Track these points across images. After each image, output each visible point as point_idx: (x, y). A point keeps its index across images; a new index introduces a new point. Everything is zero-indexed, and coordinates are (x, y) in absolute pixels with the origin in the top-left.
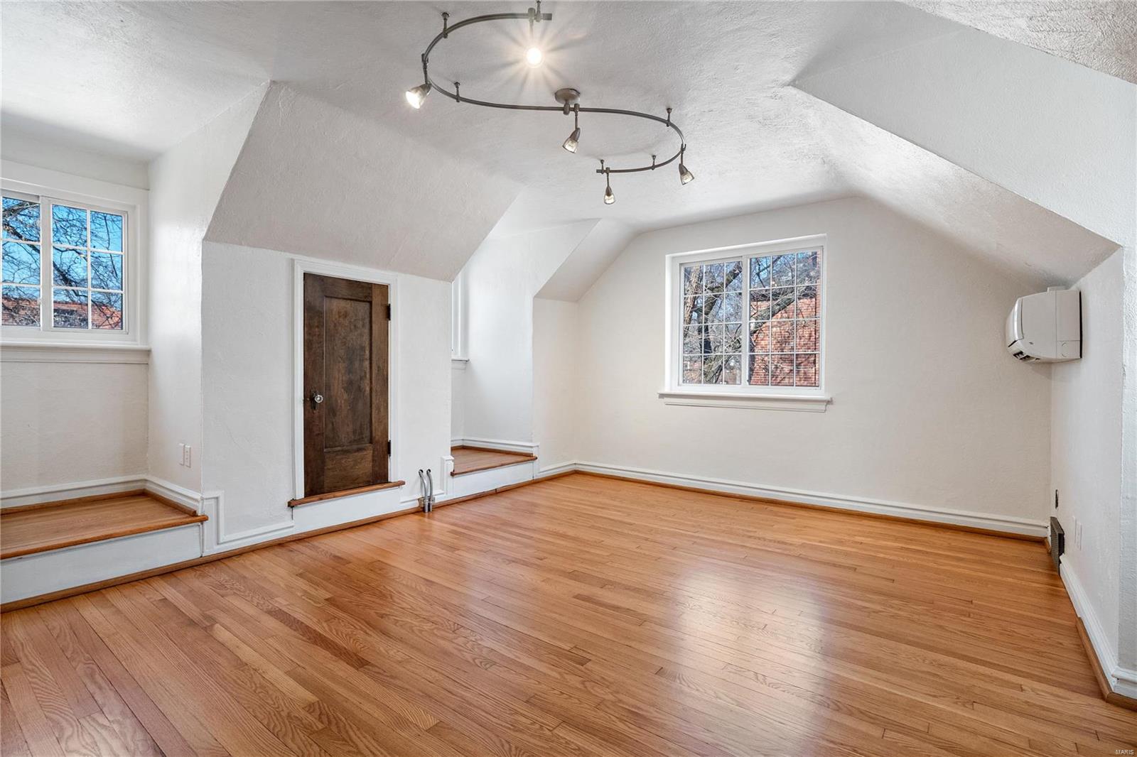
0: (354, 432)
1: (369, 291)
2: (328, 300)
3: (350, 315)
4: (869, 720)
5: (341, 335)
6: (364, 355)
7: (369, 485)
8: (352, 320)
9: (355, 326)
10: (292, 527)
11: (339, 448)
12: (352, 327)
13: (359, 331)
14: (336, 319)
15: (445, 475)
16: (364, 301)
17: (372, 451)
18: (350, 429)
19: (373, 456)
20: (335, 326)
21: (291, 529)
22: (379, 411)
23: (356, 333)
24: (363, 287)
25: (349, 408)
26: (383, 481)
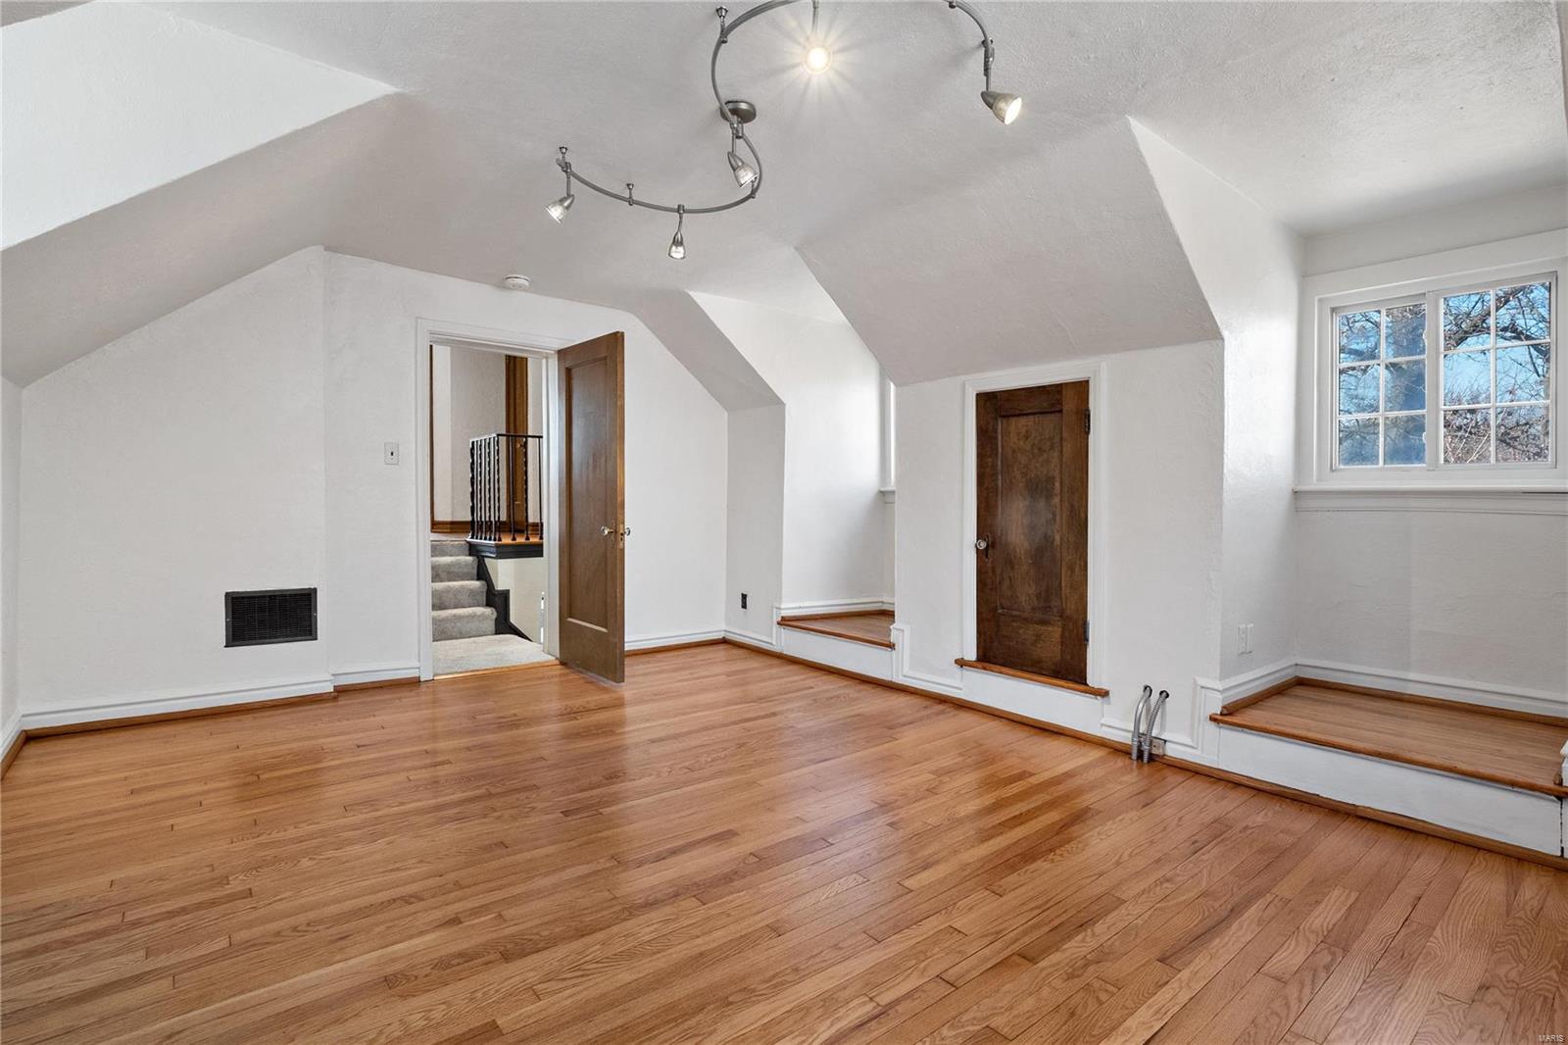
0: (1038, 596)
1: (1059, 397)
2: (1005, 420)
3: (1033, 436)
4: (256, 942)
5: (1020, 463)
6: (1053, 489)
7: (1056, 677)
8: (1036, 442)
9: (1040, 449)
10: (961, 689)
11: (1018, 613)
12: (1036, 451)
13: (1045, 456)
14: (1014, 443)
15: (1202, 718)
16: (1051, 412)
17: (1060, 629)
18: (1032, 590)
19: (1062, 636)
20: (1014, 451)
21: (958, 691)
22: (1073, 571)
23: (1040, 460)
24: (1048, 392)
25: (1030, 561)
26: (1078, 680)
